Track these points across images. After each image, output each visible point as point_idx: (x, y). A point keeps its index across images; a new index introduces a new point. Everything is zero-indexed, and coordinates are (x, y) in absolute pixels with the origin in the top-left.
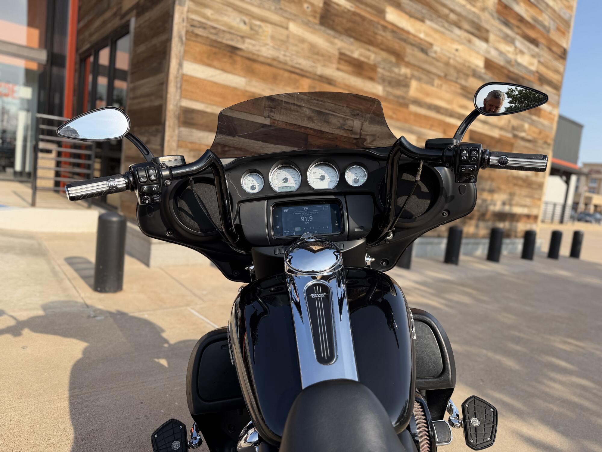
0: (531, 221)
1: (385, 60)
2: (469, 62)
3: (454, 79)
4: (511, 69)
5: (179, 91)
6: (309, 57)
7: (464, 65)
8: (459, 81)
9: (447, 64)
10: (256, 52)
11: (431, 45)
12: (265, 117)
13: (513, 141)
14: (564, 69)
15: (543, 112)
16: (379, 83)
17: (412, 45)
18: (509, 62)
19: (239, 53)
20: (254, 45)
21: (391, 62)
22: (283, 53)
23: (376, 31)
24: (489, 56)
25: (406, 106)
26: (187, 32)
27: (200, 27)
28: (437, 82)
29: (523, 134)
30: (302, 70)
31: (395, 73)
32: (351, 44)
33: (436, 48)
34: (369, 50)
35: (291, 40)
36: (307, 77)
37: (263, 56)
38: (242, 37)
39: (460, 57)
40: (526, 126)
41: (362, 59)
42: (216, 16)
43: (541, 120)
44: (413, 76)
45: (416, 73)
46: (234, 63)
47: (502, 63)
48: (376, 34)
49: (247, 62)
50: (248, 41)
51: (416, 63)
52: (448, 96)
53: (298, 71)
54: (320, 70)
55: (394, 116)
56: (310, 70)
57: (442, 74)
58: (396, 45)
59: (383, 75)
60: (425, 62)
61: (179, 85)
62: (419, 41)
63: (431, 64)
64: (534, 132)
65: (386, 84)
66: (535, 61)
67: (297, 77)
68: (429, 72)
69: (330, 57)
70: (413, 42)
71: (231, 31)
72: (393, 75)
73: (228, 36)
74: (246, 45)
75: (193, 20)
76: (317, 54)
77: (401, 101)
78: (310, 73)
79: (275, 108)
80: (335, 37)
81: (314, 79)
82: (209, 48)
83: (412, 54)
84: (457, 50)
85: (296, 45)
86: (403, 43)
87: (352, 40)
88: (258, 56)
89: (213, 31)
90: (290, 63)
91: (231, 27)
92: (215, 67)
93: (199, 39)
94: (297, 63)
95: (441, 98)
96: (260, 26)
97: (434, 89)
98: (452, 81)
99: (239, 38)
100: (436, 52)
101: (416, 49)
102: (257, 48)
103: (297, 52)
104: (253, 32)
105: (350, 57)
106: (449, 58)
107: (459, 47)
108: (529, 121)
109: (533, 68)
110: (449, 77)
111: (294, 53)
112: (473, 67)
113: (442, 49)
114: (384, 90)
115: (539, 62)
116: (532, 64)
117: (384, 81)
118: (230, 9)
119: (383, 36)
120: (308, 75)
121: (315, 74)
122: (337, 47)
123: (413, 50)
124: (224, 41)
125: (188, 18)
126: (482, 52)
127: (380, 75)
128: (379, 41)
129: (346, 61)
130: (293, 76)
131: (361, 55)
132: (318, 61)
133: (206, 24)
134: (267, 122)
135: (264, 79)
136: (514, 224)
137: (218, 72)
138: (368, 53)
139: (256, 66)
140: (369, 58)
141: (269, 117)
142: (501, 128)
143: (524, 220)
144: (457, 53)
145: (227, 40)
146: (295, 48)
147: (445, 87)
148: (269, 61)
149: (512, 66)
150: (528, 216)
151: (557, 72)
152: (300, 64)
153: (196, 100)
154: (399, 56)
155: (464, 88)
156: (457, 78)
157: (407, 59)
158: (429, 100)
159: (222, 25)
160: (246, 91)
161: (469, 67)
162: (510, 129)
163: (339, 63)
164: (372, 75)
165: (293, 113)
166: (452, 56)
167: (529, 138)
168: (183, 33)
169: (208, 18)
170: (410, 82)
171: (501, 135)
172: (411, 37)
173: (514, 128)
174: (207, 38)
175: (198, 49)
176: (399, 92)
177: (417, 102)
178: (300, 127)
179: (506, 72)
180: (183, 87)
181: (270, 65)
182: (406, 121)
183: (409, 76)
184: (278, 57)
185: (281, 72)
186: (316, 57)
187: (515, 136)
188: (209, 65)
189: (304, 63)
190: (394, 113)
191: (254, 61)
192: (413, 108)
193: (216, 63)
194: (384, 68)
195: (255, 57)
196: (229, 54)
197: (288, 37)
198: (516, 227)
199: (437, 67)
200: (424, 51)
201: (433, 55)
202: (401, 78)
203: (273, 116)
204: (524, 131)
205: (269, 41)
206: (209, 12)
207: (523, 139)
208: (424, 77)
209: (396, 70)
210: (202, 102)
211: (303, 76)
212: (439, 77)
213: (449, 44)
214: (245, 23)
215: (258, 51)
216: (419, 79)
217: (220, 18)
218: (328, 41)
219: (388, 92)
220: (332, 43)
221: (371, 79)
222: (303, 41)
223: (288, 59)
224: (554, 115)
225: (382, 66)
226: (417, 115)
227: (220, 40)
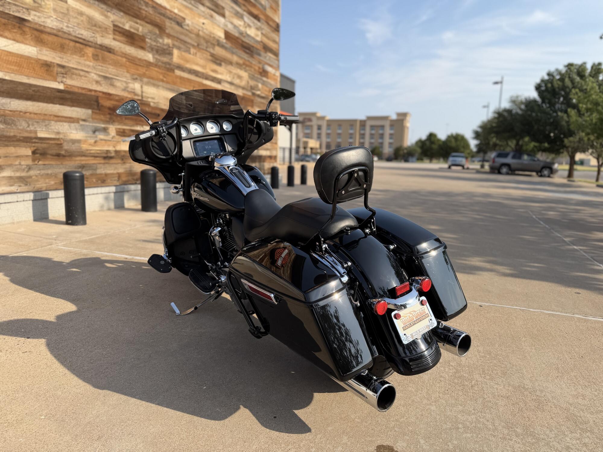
0: (273, 160)
1: (150, 32)
2: (213, 34)
3: (205, 48)
4: (244, 39)
6: (88, 28)
7: (210, 36)
8: (208, 49)
9: (198, 35)
10: (42, 24)
11: (184, 19)
12: (59, 83)
13: (252, 98)
14: (279, 39)
15: (269, 74)
16: (149, 52)
17: (170, 19)
18: (241, 33)
19: (27, 24)
20: (39, 17)
21: (155, 34)
22: (66, 24)
23: (140, 6)
24: (227, 29)
25: (172, 71)
28: (192, 50)
29: (258, 93)
30: (84, 40)
31: (160, 43)
32: (122, 17)
33: (188, 22)
34: (137, 23)
35: (71, 13)
36: (90, 46)
37: (48, 27)
38: (27, 9)
39: (207, 29)
40: (260, 86)
41: (132, 30)
43: (269, 81)
44: (174, 46)
45: (176, 43)
46: (24, 33)
47: (237, 35)
48: (140, 9)
49: (36, 33)
50: (33, 13)
51: (175, 35)
52: (202, 62)
53: (81, 41)
54: (100, 40)
55: (165, 79)
56: (91, 39)
57: (196, 44)
58: (158, 19)
59: (151, 45)
60: (182, 33)
62: (174, 16)
63: (186, 35)
64: (266, 91)
65: (155, 52)
66: (259, 33)
67: (81, 46)
68: (185, 42)
69: (106, 28)
70: (170, 17)
71: (16, 3)
72: (159, 45)
73: (14, 8)
74: (32, 17)
76: (95, 26)
77: (168, 66)
78: (92, 42)
79: (66, 74)
80: (108, 11)
81: (95, 48)
83: (169, 25)
84: (203, 24)
85: (76, 18)
86: (162, 17)
87: (122, 14)
88: (44, 27)
90: (74, 34)
92: (6, 37)
94: (79, 34)
95: (197, 64)
97: (191, 56)
98: (203, 49)
99: (24, 10)
100: (188, 25)
101: (173, 23)
102: (43, 19)
103: (78, 24)
104: (36, 5)
105: (123, 28)
106: (199, 30)
107: (205, 21)
108: (261, 81)
109: (259, 39)
110: (200, 46)
111: (75, 25)
112: (217, 37)
113: (192, 23)
114: (154, 57)
115: (262, 33)
116: (257, 35)
117: (152, 49)
119: (146, 11)
120: (90, 44)
121: (96, 44)
122: (111, 20)
123: (171, 23)
126: (222, 26)
127: (149, 45)
128: (144, 15)
129: (120, 32)
130: (78, 45)
131: (131, 27)
132: (97, 32)
134: (61, 87)
135: (53, 48)
136: (262, 164)
137: (11, 42)
138: (138, 26)
139: (44, 36)
140: (138, 30)
141: (62, 82)
142: (243, 88)
143: (268, 160)
144: (203, 26)
145: (13, 12)
146: (75, 20)
147: (199, 54)
148: (55, 32)
149: (244, 37)
150: (270, 157)
151: (274, 41)
152: (82, 35)
154: (161, 28)
155: (212, 55)
156: (207, 47)
157: (167, 31)
158: (188, 66)
160: (39, 60)
161: (214, 38)
162: (249, 88)
163: (114, 34)
164: (142, 44)
165: (83, 78)
166: (201, 29)
167: (263, 95)
170: (172, 50)
171: (244, 94)
172: (168, 12)
173: (252, 88)
176: (165, 59)
177: (180, 68)
178: (91, 90)
179: (240, 42)
181: (56, 35)
182: (174, 83)
183: (171, 46)
184: (62, 28)
185: (67, 42)
186: (94, 28)
187: (254, 94)
189: (86, 34)
190: (164, 77)
191: (42, 32)
192: (178, 72)
193: (7, 34)
194: (150, 39)
195: (42, 28)
196: (18, 25)
197: (68, 10)
198: (263, 166)
199: (191, 38)
200: (179, 24)
201: (187, 28)
202: (165, 47)
203: (66, 82)
204: (259, 90)
205: (52, 14)
207: (259, 96)
208: (182, 46)
209: (161, 41)
211: (86, 45)
212: (193, 46)
213: (197, 19)
215: (44, 22)
216: (179, 48)
218: (103, 14)
219: (157, 59)
220: (106, 16)
221: (143, 48)
222: (81, 14)
223: (71, 30)
224: (277, 77)
225: (149, 37)
226: (181, 78)
227: (7, 11)
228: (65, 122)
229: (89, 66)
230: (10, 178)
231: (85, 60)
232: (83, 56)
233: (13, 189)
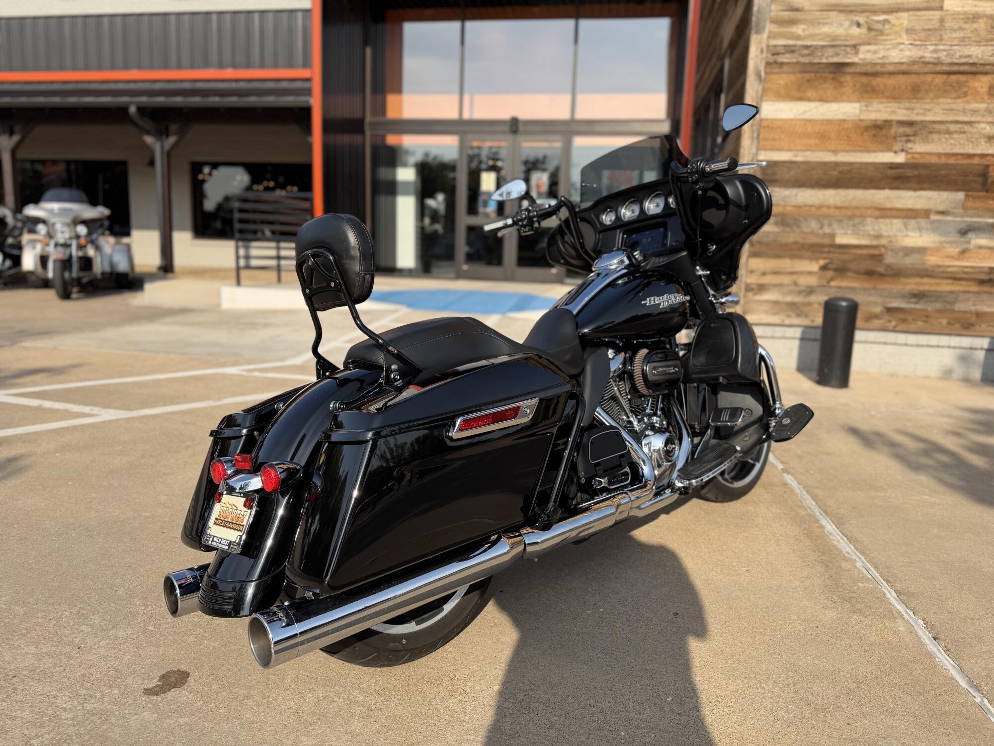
5: (755, 142)
6: (988, 40)
10: (879, 61)
12: (896, 152)
19: (849, 69)
20: (875, 52)
22: (931, 48)
26: (768, 64)
27: (786, 52)
30: (974, 64)
35: (948, 24)
36: (986, 73)
37: (891, 63)
38: (854, 46)
42: (812, 30)
49: (864, 79)
50: (863, 48)
53: (964, 68)
56: (992, 60)
61: (755, 135)
67: (963, 78)
71: (834, 44)
73: (831, 51)
74: (861, 56)
75: (775, 46)
78: (992, 64)
79: (914, 135)
82: (799, 75)
85: (961, 29)
88: (883, 65)
89: (806, 52)
90: (947, 60)
91: (835, 38)
92: (809, 100)
93: (786, 69)
94: (961, 57)
96: (886, 21)
99: (848, 49)
102: (882, 54)
103: (963, 39)
104: (872, 34)
111: (955, 42)
118: (833, 14)
120: (987, 68)
124: (824, 61)
125: (768, 46)
130: (954, 78)
133: (795, 46)
134: (900, 158)
135: (894, 96)
137: (813, 105)
139: (879, 81)
141: (902, 150)
145: (827, 58)
146: (957, 34)
148: (904, 68)
152: (970, 56)
153: (780, 149)
159: (821, 40)
160: (861, 120)
165: (955, 136)
168: (762, 67)
169: (798, 38)
174: (798, 63)
175: (782, 82)
178: (970, 156)
180: (762, 136)
181: (906, 73)
184: (922, 57)
185: (929, 78)
188: (800, 99)
189: (980, 52)
191: (875, 74)
193: (809, 94)
195: (877, 69)
196: (832, 76)
197: (942, 21)
203: (911, 149)
205: (904, 38)
206: (799, 29)
210: (789, 150)
211: (974, 74)
214: (859, 25)
215: (884, 57)
217: (817, 31)
222: (975, 18)
223: (942, 55)
227: (816, 60)
228: (896, 217)
229: (975, 112)
230: (776, 303)
231: (968, 102)
232: (965, 94)
233: (776, 319)
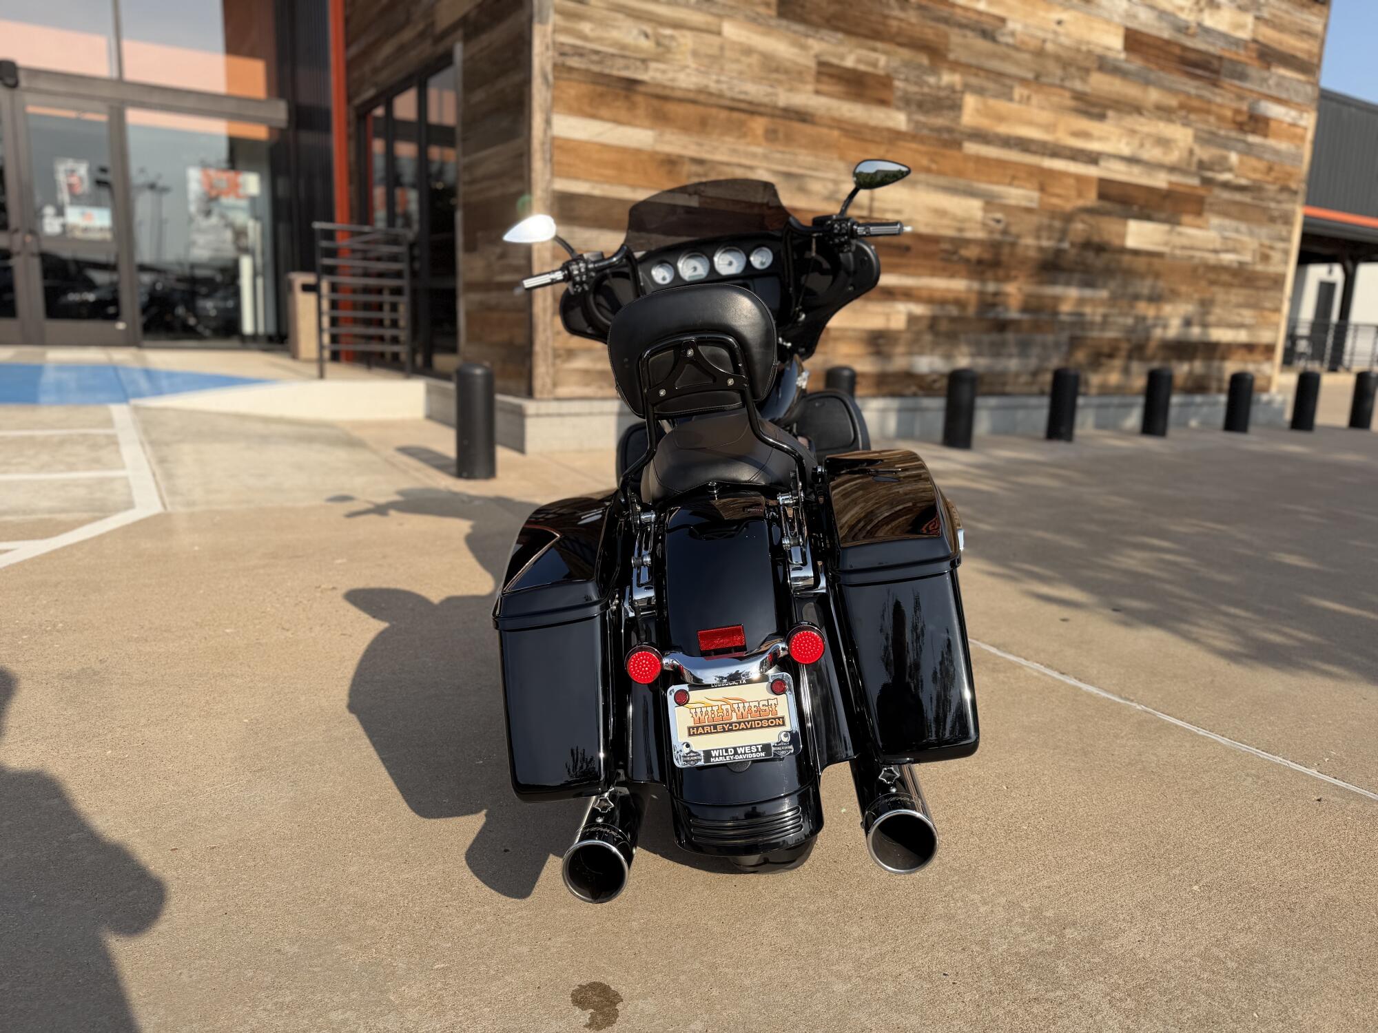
0: (1257, 356)
1: (906, 64)
2: (1088, 43)
3: (1057, 82)
4: (1189, 43)
5: (549, 166)
6: (762, 78)
7: (1078, 50)
8: (1068, 84)
9: (1040, 53)
10: (669, 84)
11: (1003, 20)
13: (1202, 192)
14: (1326, 27)
15: (1273, 125)
16: (898, 109)
17: (962, 26)
18: (1183, 29)
19: (641, 88)
20: (664, 72)
21: (919, 67)
22: (714, 77)
23: (886, 12)
24: (1134, 25)
25: (957, 145)
26: (555, 66)
27: (574, 55)
28: (1018, 92)
29: (1226, 177)
30: (750, 103)
31: (930, 86)
32: (841, 43)
33: (1011, 25)
34: (875, 50)
35: (728, 54)
36: (761, 114)
37: (680, 89)
38: (644, 61)
39: (1068, 35)
40: (1234, 158)
41: (862, 67)
42: (600, 33)
43: (1271, 142)
44: (967, 87)
45: (974, 81)
46: (632, 106)
47: (1166, 34)
48: (886, 17)
49: (655, 103)
50: (653, 65)
51: (973, 61)
52: (1045, 116)
53: (743, 106)
54: (784, 98)
55: (934, 166)
56: (766, 100)
57: (1030, 76)
58: (929, 32)
59: (906, 92)
60: (993, 55)
61: (548, 156)
62: (975, 17)
63: (1004, 58)
64: (1255, 170)
65: (914, 108)
66: (1249, 19)
67: (743, 116)
68: (999, 75)
69: (800, 73)
70: (964, 21)
71: (625, 53)
72: (926, 90)
73: (620, 62)
74: (652, 74)
75: (562, 44)
76: (777, 70)
77: (946, 136)
78: (765, 105)
80: (807, 36)
81: (772, 116)
82: (591, 87)
83: (961, 44)
84: (1059, 23)
85: (737, 61)
86: (942, 27)
87: (840, 36)
88: (673, 88)
89: (595, 58)
90: (728, 94)
91: (624, 47)
92: (602, 119)
93: (575, 76)
94: (741, 92)
95: (1030, 123)
96: (672, 38)
97: (1014, 106)
98: (1052, 85)
99: (639, 64)
100: (1013, 34)
101: (970, 34)
102: (670, 75)
103: (741, 73)
104: (660, 50)
105: (838, 67)
106: (1044, 41)
107: (1065, 16)
108: (1240, 146)
109: (1244, 35)
110: (1044, 80)
111: (734, 74)
112: (1098, 51)
113: (1026, 26)
114: (909, 120)
115: (1257, 18)
116: (1241, 26)
117: (907, 103)
118: (620, 16)
119: (901, 20)
120: (762, 109)
121: (775, 107)
122: (812, 52)
123: (965, 36)
124: (615, 73)
125: (554, 43)
126: (1117, 19)
127: (899, 94)
128: (894, 30)
129: (831, 76)
130: (736, 115)
131: (859, 61)
132: (780, 82)
133: (583, 48)
135: (686, 127)
136: (1216, 364)
137: (608, 126)
138: (874, 55)
139: (671, 108)
140: (875, 65)
142: (1172, 169)
143: (1240, 354)
144: (1059, 29)
145: (619, 69)
146: (735, 66)
147: (1035, 99)
148: (691, 96)
149: (1193, 36)
150: (1250, 348)
151: (1306, 33)
152: (746, 93)
153: (576, 178)
154: (936, 54)
155: (1079, 96)
156: (1062, 80)
157: (952, 56)
158: (1003, 129)
159: (611, 45)
160: (657, 153)
161: (1089, 52)
162: (1194, 168)
163: (818, 81)
164: (884, 94)
166: (1050, 36)
167: (1243, 182)
168: (549, 68)
169: (585, 38)
170: (961, 99)
171: (1170, 183)
172: (959, 11)
173: (1202, 165)
174: (587, 71)
175: (572, 92)
176: (940, 121)
177: (980, 136)
179: (1177, 51)
180: (555, 158)
181: (694, 102)
182: (959, 173)
183: (958, 87)
184: (707, 86)
185: (714, 111)
186: (775, 76)
187: (1207, 182)
188: (593, 116)
189: (755, 91)
190: (933, 161)
191: (665, 98)
192: (971, 148)
193: (604, 112)
194: (906, 80)
195: (667, 92)
196: (623, 93)
197: (722, 48)
198: (1220, 370)
199: (1017, 63)
200: (987, 35)
201: (1010, 40)
202: (942, 94)
203: (703, 191)
204: (1230, 170)
205: (690, 61)
206: (586, 27)
207: (1226, 185)
208: (990, 85)
209: (932, 80)
210: (586, 180)
211: (752, 113)
212: (1024, 81)
213: (1041, 13)
214: (647, 36)
215: (673, 80)
216: (980, 91)
217: (605, 34)
218: (795, 43)
219: (917, 122)
220: (804, 47)
221: (883, 102)
222: (748, 51)
223: (724, 87)
224: (1305, 129)
225: (902, 76)
226: (980, 160)
227: (607, 71)
229: (754, 156)
230: (586, 372)
231: (749, 144)
232: (744, 135)
233: (589, 391)
